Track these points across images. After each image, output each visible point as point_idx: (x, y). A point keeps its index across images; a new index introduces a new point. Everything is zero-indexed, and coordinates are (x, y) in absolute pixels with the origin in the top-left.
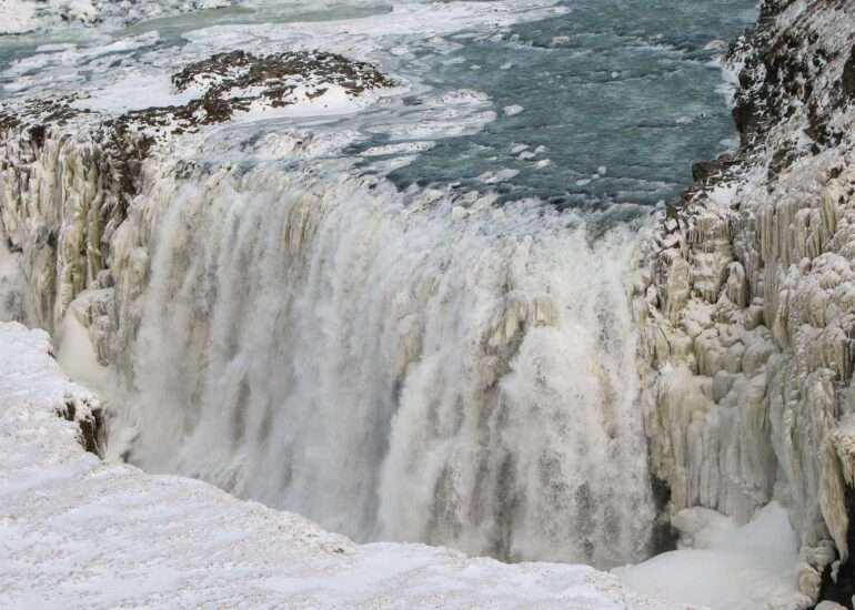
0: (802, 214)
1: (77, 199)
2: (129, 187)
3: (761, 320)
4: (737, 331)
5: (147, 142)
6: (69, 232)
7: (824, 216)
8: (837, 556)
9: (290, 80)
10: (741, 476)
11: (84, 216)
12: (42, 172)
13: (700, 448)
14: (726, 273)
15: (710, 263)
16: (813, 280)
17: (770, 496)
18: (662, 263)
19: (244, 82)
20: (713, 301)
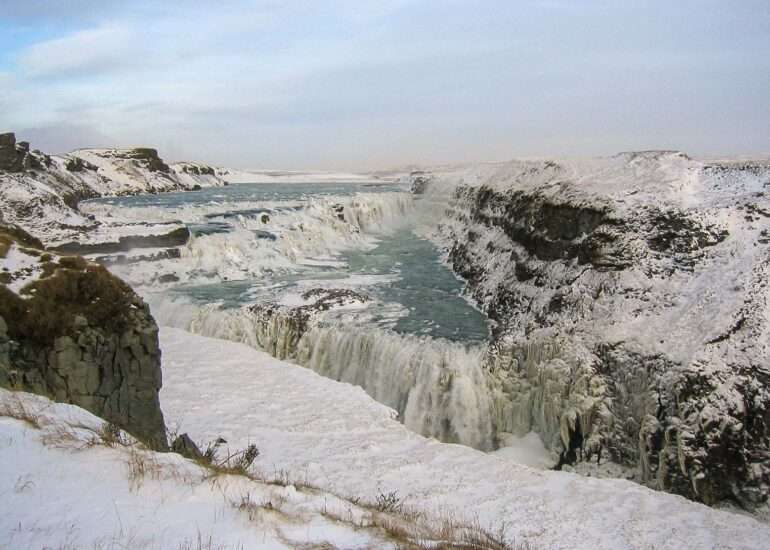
0: (546, 346)
1: (283, 332)
2: (301, 329)
3: (525, 376)
4: (517, 379)
5: (308, 316)
6: (280, 342)
7: (554, 347)
8: (565, 449)
9: (343, 298)
10: (523, 423)
11: (286, 338)
12: (271, 324)
13: (507, 414)
14: (512, 362)
15: (507, 359)
16: (552, 367)
17: (530, 429)
18: (492, 360)
19: (329, 298)
20: (508, 370)
